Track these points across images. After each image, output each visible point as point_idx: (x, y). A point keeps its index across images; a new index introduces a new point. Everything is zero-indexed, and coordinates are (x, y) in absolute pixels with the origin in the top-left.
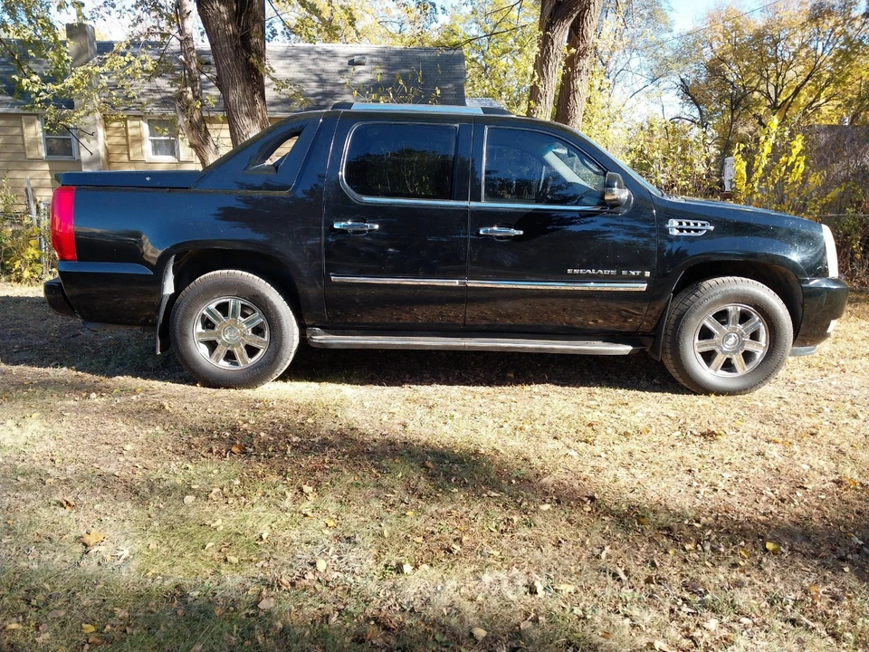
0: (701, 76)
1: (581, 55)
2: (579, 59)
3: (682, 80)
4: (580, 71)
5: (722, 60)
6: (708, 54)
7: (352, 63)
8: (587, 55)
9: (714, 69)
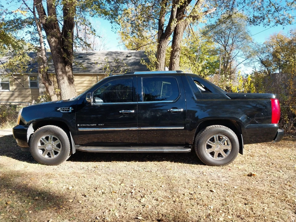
0: (269, 57)
1: (176, 51)
2: (175, 52)
3: (260, 59)
4: (175, 56)
5: (277, 52)
6: (272, 50)
7: (127, 56)
8: (178, 51)
9: (274, 55)
